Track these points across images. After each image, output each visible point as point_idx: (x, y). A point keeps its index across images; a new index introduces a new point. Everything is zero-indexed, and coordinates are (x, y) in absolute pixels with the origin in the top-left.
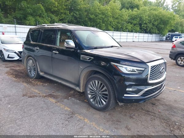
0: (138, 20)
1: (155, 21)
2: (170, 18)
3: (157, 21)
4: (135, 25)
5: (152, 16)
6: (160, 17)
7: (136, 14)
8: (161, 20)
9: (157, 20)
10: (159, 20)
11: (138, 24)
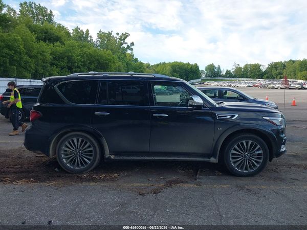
0: (66, 60)
1: (90, 63)
2: (109, 60)
3: (93, 64)
4: (62, 69)
5: (85, 56)
6: (97, 58)
7: (61, 52)
8: (99, 63)
9: (94, 62)
10: (96, 62)
11: (67, 67)
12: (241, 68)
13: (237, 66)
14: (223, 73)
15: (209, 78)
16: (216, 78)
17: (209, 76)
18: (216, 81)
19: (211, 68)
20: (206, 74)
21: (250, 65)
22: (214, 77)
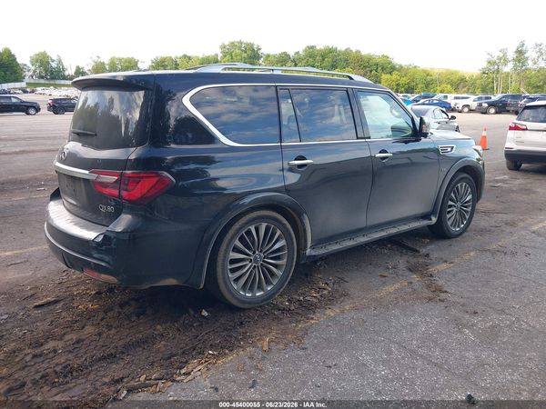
12: (103, 64)
13: (96, 59)
14: (70, 71)
15: (42, 81)
16: (58, 82)
17: (42, 77)
18: (56, 86)
19: (42, 60)
20: (35, 71)
21: (120, 60)
22: (52, 79)
